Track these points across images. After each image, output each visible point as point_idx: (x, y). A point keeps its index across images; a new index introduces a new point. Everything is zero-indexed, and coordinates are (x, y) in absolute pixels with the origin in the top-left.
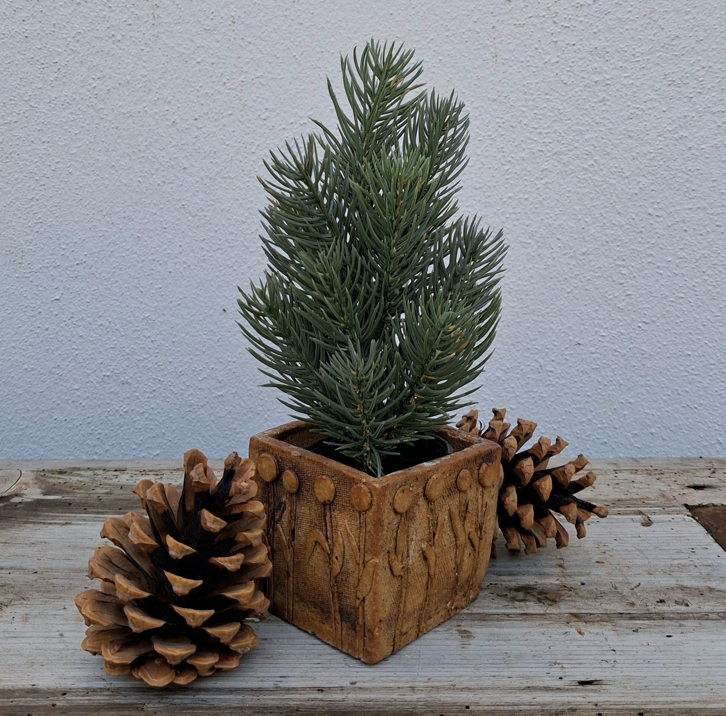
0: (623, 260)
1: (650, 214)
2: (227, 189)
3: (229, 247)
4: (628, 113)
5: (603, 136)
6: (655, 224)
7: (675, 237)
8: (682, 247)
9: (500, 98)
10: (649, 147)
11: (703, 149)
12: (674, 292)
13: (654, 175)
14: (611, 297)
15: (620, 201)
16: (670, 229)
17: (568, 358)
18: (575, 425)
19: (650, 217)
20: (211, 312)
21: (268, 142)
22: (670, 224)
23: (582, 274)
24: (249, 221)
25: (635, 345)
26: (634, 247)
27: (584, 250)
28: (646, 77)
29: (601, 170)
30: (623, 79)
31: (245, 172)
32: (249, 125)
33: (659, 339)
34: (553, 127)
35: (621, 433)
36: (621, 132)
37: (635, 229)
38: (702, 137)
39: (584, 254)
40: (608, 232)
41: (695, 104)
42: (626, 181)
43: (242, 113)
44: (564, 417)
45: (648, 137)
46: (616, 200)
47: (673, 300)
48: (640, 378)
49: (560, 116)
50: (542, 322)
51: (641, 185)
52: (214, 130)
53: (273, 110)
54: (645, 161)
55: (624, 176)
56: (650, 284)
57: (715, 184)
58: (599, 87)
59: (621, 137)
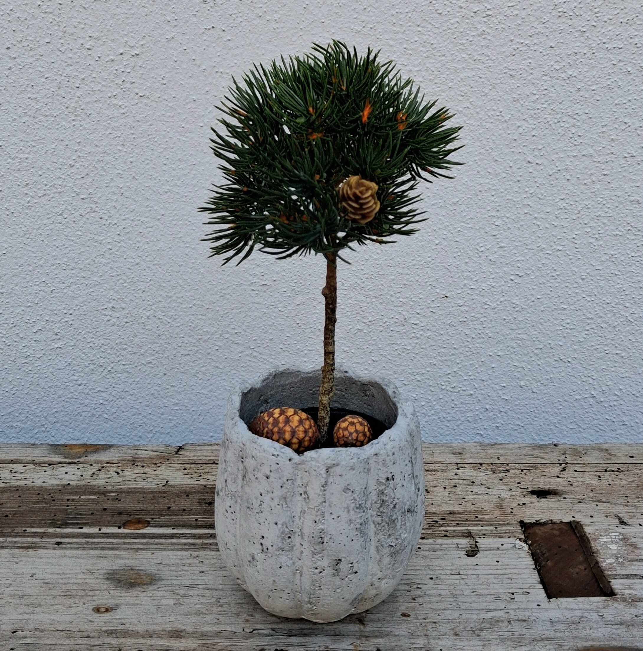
0: (498, 211)
1: (529, 162)
2: (49, 129)
3: (56, 192)
4: (510, 49)
5: (481, 76)
6: (534, 172)
7: (556, 186)
8: (564, 197)
9: (364, 29)
10: (532, 88)
11: (594, 90)
12: (552, 244)
13: (536, 119)
14: (482, 249)
15: (496, 148)
16: (551, 178)
17: (434, 311)
18: (440, 376)
19: (529, 165)
20: (41, 262)
21: (94, 75)
22: (551, 173)
23: (451, 225)
24: (77, 165)
25: (506, 298)
26: (510, 198)
27: (455, 200)
28: (534, 7)
29: (477, 113)
30: (506, 9)
31: (69, 110)
32: (71, 56)
33: (533, 292)
34: (425, 64)
35: (489, 385)
36: (501, 70)
37: (512, 178)
38: (594, 77)
39: (455, 204)
40: (482, 181)
41: (588, 38)
42: (505, 125)
43: (62, 41)
44: (428, 369)
45: (532, 76)
46: (492, 146)
47: (551, 252)
48: (510, 331)
49: (433, 52)
50: (407, 274)
51: (521, 130)
52: (31, 60)
53: (98, 39)
54: (527, 104)
55: (503, 120)
56: (526, 236)
57: (604, 129)
58: (478, 18)
59: (501, 76)
